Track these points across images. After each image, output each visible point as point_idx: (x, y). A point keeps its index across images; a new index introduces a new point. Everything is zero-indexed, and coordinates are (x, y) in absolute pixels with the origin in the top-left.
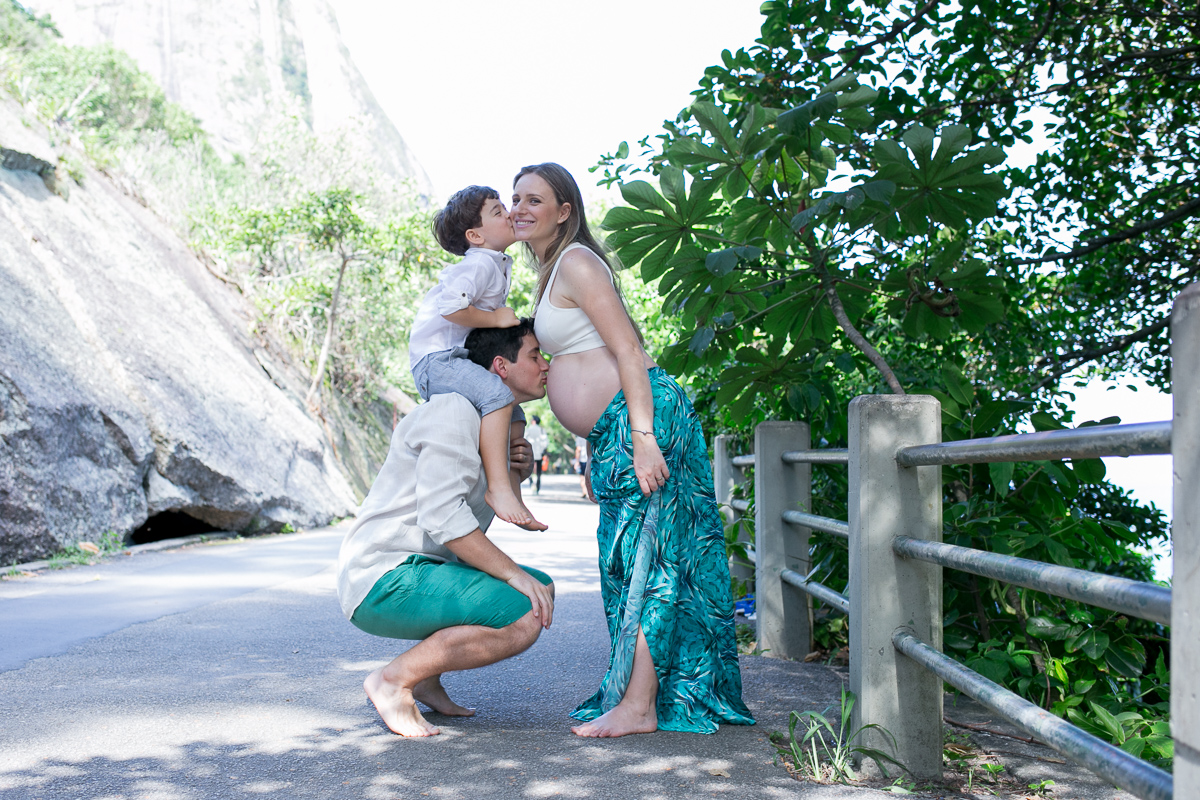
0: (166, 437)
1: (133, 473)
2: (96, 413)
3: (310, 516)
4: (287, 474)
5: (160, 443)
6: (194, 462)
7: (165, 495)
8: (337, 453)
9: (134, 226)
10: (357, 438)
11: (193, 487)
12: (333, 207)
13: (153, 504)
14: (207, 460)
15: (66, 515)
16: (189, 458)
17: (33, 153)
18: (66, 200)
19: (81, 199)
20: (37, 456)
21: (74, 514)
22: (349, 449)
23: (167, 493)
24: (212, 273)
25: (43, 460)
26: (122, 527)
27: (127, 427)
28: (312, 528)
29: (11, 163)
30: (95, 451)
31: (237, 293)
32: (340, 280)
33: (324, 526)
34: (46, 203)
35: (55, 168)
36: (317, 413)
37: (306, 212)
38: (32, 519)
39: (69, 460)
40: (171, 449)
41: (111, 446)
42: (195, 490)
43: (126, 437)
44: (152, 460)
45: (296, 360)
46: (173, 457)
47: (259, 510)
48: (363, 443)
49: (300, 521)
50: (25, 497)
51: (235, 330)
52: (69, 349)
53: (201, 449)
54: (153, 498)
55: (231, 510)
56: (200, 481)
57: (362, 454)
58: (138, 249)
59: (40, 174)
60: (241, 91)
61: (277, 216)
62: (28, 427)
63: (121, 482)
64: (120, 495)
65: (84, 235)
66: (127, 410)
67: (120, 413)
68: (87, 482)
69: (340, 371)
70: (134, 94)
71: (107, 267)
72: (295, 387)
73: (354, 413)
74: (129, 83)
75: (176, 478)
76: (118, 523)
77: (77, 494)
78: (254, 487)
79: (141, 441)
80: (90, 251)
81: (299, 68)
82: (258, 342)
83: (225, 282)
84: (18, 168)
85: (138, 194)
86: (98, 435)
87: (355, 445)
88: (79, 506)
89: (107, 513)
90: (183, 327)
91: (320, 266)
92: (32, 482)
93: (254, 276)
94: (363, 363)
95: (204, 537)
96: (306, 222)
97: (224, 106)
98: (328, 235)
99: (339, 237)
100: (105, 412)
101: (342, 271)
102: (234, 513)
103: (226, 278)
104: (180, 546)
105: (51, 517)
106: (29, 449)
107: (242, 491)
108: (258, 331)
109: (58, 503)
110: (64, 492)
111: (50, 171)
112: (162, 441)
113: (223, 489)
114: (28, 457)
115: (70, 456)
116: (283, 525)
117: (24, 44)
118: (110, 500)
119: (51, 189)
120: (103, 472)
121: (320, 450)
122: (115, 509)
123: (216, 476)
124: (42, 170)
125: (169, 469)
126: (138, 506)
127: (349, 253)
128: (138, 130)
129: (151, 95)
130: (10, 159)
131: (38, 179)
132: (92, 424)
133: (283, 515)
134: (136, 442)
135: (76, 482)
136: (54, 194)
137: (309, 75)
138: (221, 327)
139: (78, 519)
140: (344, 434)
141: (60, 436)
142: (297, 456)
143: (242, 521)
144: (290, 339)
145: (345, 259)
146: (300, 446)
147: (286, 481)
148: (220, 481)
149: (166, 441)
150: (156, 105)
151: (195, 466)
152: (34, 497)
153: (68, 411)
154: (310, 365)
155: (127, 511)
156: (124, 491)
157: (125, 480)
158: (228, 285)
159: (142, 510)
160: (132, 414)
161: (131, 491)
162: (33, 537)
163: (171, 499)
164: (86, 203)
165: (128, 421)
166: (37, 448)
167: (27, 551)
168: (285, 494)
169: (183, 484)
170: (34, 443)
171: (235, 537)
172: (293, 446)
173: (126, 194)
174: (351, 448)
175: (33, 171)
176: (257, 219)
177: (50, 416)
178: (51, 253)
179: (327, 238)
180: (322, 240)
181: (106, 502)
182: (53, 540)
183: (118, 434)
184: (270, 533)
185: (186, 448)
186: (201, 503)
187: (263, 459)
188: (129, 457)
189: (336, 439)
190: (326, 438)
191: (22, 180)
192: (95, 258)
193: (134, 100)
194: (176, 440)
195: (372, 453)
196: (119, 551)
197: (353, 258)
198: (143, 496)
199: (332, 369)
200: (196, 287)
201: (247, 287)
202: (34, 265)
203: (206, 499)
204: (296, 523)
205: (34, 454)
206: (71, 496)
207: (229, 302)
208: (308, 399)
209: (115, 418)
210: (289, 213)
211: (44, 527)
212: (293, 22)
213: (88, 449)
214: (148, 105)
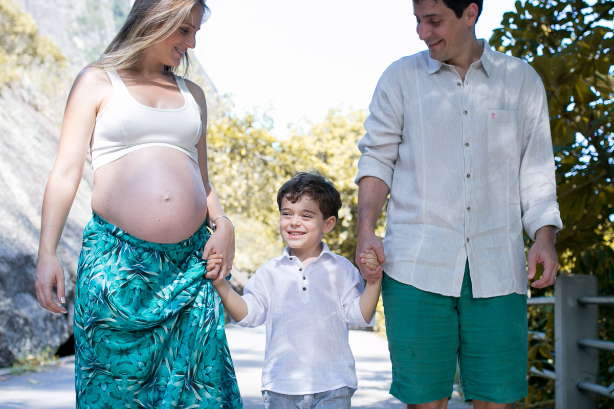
9: (35, 125)
15: (18, 336)
21: (24, 335)
26: (54, 345)
39: (20, 295)
58: (40, 141)
60: (83, 28)
64: (51, 320)
68: (31, 312)
71: (23, 154)
74: (12, 21)
76: (50, 342)
77: (26, 320)
85: (32, 101)
88: (27, 329)
89: (43, 334)
97: (71, 38)
105: (9, 337)
109: (14, 327)
110: (18, 319)
115: (20, 292)
118: (46, 325)
122: (48, 331)
126: (63, 329)
128: (19, 55)
129: (28, 30)
135: (24, 312)
139: (26, 338)
141: (14, 278)
150: (31, 37)
155: (56, 333)
156: (54, 318)
159: (65, 332)
164: (4, 108)
173: (25, 102)
181: (43, 326)
182: (10, 353)
192: (14, 147)
193: (16, 33)
196: (54, 362)
206: (22, 322)
211: (5, 344)
213: (30, 287)
214: (26, 37)
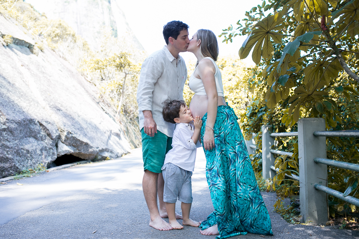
0: (63, 129)
1: (51, 142)
2: (36, 122)
3: (115, 154)
4: (108, 141)
5: (62, 132)
6: (74, 138)
7: (64, 149)
8: (125, 133)
9: (61, 65)
10: (131, 129)
11: (74, 146)
12: (122, 57)
13: (59, 152)
14: (79, 137)
15: (23, 159)
16: (72, 137)
17: (25, 40)
18: (37, 56)
19: (43, 56)
20: (10, 137)
21: (27, 158)
22: (129, 132)
23: (65, 149)
24: (86, 80)
25: (13, 139)
26: (47, 162)
27: (49, 126)
28: (116, 158)
29: (17, 43)
30: (36, 135)
31: (94, 86)
32: (125, 81)
33: (120, 157)
34: (29, 56)
35: (34, 46)
36: (119, 121)
37: (113, 59)
38: (8, 161)
39: (26, 139)
40: (65, 133)
41: (43, 133)
42: (75, 147)
43: (48, 130)
44: (59, 137)
45: (112, 106)
46: (66, 136)
47: (98, 153)
48: (133, 130)
49: (112, 156)
50: (5, 153)
51: (93, 97)
52: (28, 100)
53: (77, 134)
54: (59, 150)
55: (88, 153)
56: (77, 144)
57: (133, 133)
58: (62, 71)
59: (28, 47)
60: (99, 35)
61: (104, 61)
62: (6, 127)
63: (46, 145)
64: (46, 150)
65: (43, 67)
66: (49, 121)
67: (47, 122)
68: (32, 146)
69: (126, 109)
70: (67, 33)
71: (50, 76)
72: (112, 114)
73: (130, 121)
74: (65, 29)
75: (68, 144)
76: (45, 160)
77: (28, 151)
78: (96, 145)
79: (54, 131)
80: (44, 71)
81: (115, 29)
82: (100, 100)
83: (90, 82)
84: (20, 45)
85: (64, 57)
86: (37, 130)
87: (130, 131)
88: (29, 155)
89: (40, 157)
90: (74, 94)
91: (119, 76)
92: (8, 147)
93: (99, 81)
94: (133, 107)
95: (78, 163)
96: (113, 62)
98: (120, 66)
99: (124, 67)
100: (40, 121)
101: (125, 78)
102: (89, 154)
103: (91, 81)
104: (69, 167)
105: (17, 160)
106: (7, 135)
107: (91, 147)
108: (100, 97)
109: (20, 154)
110: (22, 150)
111: (32, 46)
112: (62, 131)
113: (85, 147)
114: (6, 138)
115: (26, 137)
116: (106, 157)
117: (35, 19)
118: (42, 152)
119: (32, 52)
120: (39, 142)
121: (119, 132)
122: (44, 155)
123: (82, 142)
124: (29, 46)
125: (65, 140)
126: (53, 154)
127: (127, 72)
129: (72, 33)
130: (17, 42)
131: (28, 49)
132: (35, 126)
133: (106, 154)
134: (52, 132)
135: (27, 147)
136: (33, 54)
137: (118, 30)
138: (89, 96)
139: (28, 160)
140: (127, 128)
141: (21, 130)
142: (111, 135)
143: (92, 157)
144: (111, 99)
145: (126, 74)
146: (112, 132)
147: (107, 143)
148: (84, 144)
149: (64, 131)
150: (73, 36)
151: (74, 139)
152: (9, 153)
153: (24, 121)
154: (117, 107)
155: (49, 156)
156: (48, 149)
157: (48, 145)
158: (91, 83)
159: (55, 155)
160: (51, 122)
161: (50, 149)
162: (9, 167)
163: (66, 151)
164: (44, 57)
165: (50, 124)
166: (10, 135)
167: (7, 173)
168: (107, 147)
169: (70, 146)
170: (9, 133)
171: (90, 162)
172: (110, 132)
173: (60, 57)
174: (130, 132)
175: (26, 46)
176: (98, 62)
177: (16, 123)
178: (28, 70)
179: (120, 68)
180: (119, 68)
181: (40, 153)
182: (18, 168)
183: (45, 129)
184: (102, 160)
185: (71, 133)
186: (77, 151)
187: (99, 136)
188: (49, 137)
189: (125, 129)
190: (121, 129)
191: (22, 48)
192: (46, 73)
194: (67, 131)
195: (136, 133)
196: (44, 171)
197: (128, 74)
198: (55, 150)
199: (123, 108)
200: (80, 83)
201: (97, 84)
202: (18, 72)
203: (79, 150)
204: (111, 157)
205: (9, 137)
206: (25, 152)
207: (91, 88)
208: (116, 117)
209: (44, 123)
210: (108, 60)
211: (14, 164)
212: (113, 16)
213: (33, 135)
214: (71, 36)
